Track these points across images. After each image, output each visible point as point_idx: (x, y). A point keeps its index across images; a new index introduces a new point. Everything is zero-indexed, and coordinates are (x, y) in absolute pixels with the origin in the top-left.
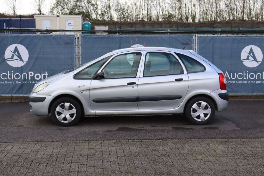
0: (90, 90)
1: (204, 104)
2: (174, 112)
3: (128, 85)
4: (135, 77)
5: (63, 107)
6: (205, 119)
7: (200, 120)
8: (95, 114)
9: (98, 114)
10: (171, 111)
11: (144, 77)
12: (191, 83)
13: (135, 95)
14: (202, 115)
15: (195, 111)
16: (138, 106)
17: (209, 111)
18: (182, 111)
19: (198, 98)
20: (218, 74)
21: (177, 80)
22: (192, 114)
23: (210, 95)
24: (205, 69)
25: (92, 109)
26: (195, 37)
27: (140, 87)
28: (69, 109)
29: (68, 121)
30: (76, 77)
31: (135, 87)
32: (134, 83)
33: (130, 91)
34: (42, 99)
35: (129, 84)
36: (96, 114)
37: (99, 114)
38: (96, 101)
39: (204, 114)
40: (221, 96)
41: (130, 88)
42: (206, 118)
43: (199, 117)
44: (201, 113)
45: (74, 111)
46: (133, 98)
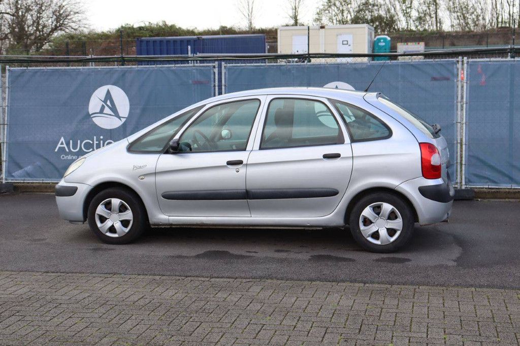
0: (155, 174)
1: (387, 207)
2: (323, 224)
3: (229, 166)
4: (245, 150)
5: (108, 206)
6: (389, 241)
7: (378, 242)
8: (167, 222)
9: (174, 223)
10: (317, 220)
11: (261, 148)
12: (358, 163)
13: (241, 186)
14: (383, 233)
15: (367, 222)
16: (250, 209)
17: (398, 224)
18: (340, 221)
19: (374, 195)
20: (420, 144)
21: (327, 157)
22: (362, 227)
23: (399, 189)
24: (390, 134)
25: (163, 213)
26: (463, 64)
27: (251, 171)
28: (120, 211)
29: (119, 235)
30: (131, 149)
31: (242, 170)
32: (240, 163)
33: (231, 178)
34: (71, 191)
35: (230, 163)
36: (171, 222)
37: (176, 223)
38: (169, 196)
39: (388, 229)
40: (424, 191)
41: (232, 171)
42: (392, 239)
43: (376, 235)
44: (381, 226)
45: (129, 215)
46: (237, 192)
